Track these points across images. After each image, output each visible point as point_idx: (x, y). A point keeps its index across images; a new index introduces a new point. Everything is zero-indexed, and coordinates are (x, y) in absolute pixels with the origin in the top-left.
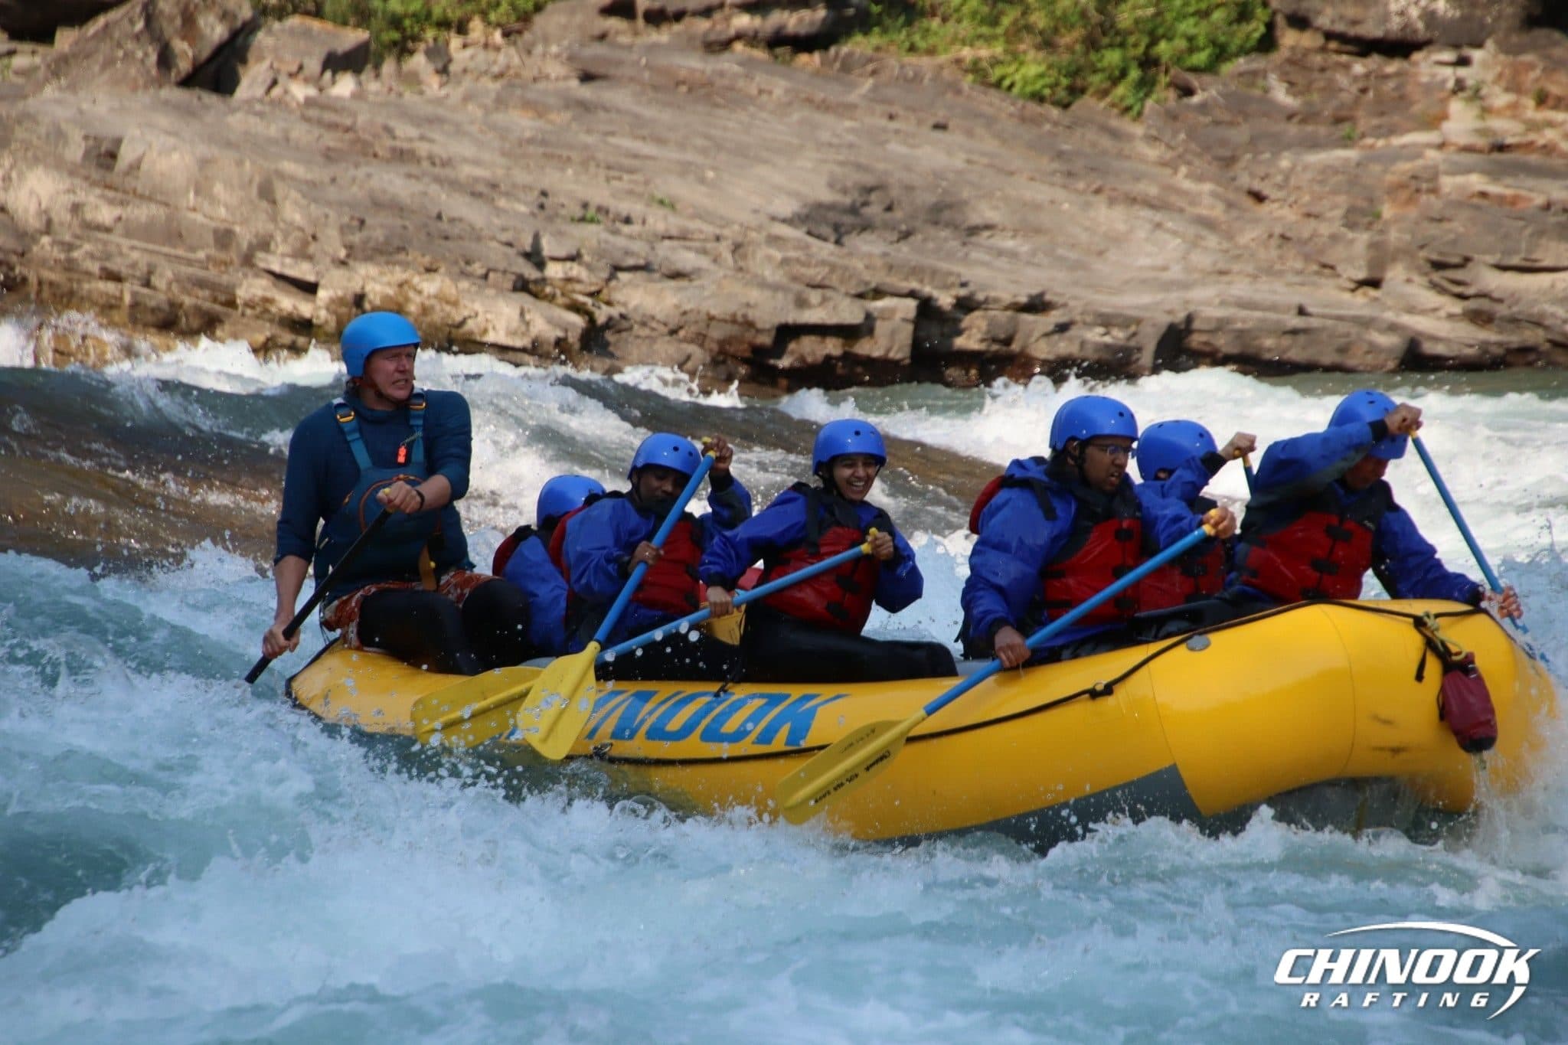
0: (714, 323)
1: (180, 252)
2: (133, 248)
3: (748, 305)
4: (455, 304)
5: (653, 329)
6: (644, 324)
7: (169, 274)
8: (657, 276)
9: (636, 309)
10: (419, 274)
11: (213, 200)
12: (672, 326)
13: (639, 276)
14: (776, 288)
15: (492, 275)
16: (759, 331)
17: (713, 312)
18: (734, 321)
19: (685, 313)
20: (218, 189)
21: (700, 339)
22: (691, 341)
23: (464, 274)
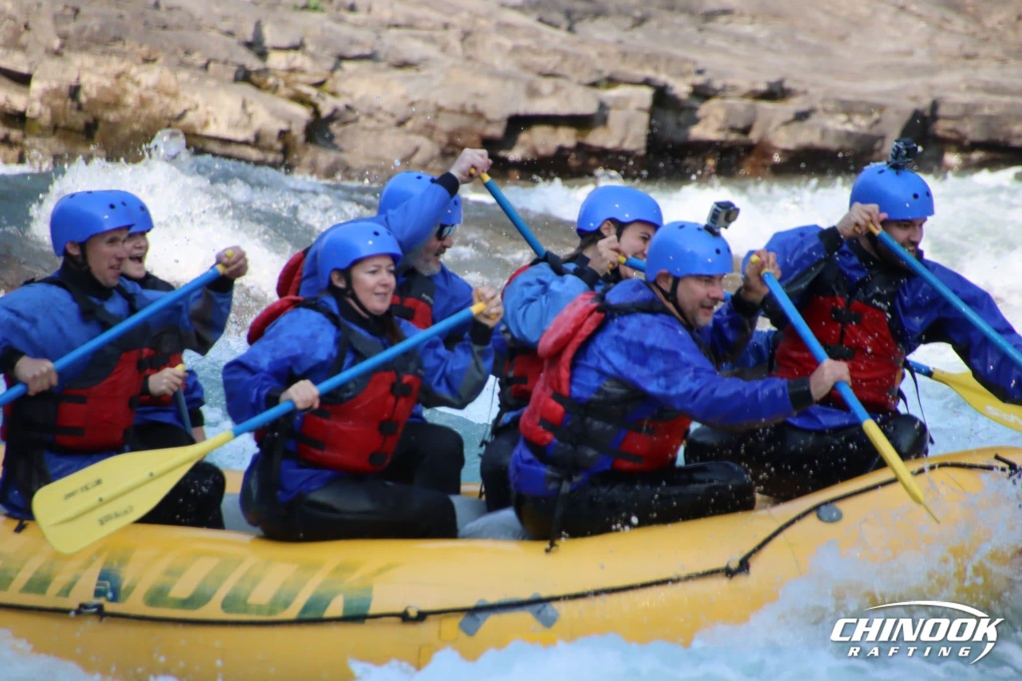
0: (442, 115)
3: (477, 95)
4: (174, 95)
5: (379, 121)
6: (370, 115)
8: (383, 65)
9: (362, 99)
10: (137, 64)
12: (400, 116)
13: (366, 65)
14: (506, 77)
15: (212, 66)
16: (489, 122)
17: (443, 102)
18: (463, 112)
19: (412, 104)
21: (428, 130)
22: (420, 132)
23: (183, 65)
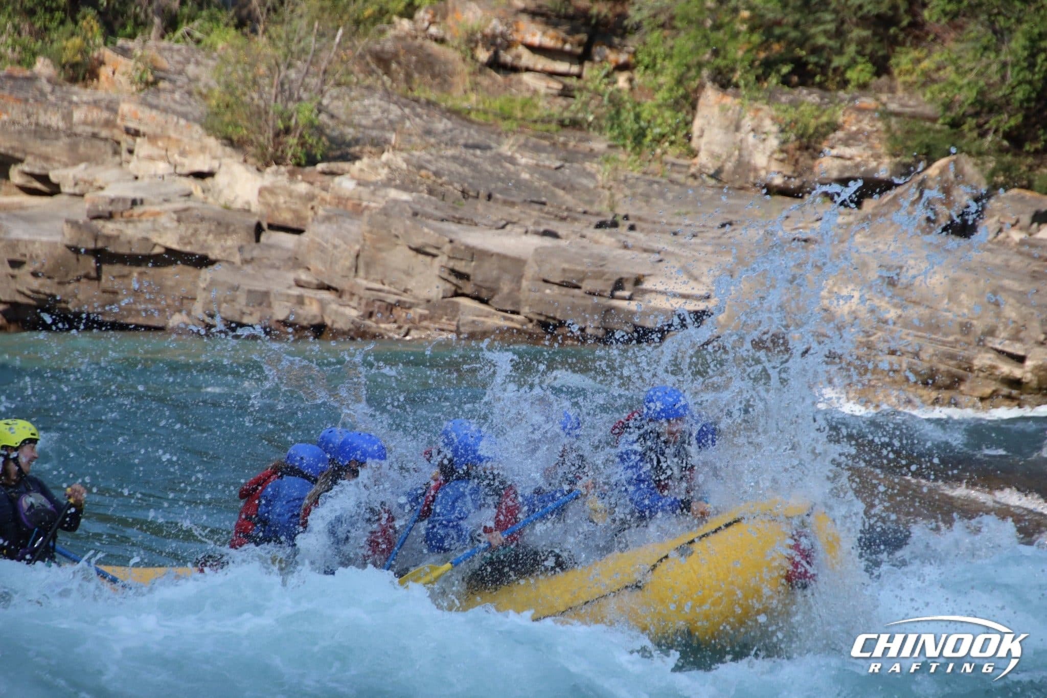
1: (938, 337)
2: (908, 334)
7: (931, 351)
11: (960, 304)
20: (963, 297)
